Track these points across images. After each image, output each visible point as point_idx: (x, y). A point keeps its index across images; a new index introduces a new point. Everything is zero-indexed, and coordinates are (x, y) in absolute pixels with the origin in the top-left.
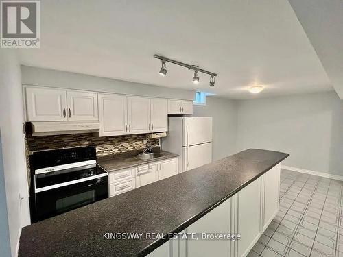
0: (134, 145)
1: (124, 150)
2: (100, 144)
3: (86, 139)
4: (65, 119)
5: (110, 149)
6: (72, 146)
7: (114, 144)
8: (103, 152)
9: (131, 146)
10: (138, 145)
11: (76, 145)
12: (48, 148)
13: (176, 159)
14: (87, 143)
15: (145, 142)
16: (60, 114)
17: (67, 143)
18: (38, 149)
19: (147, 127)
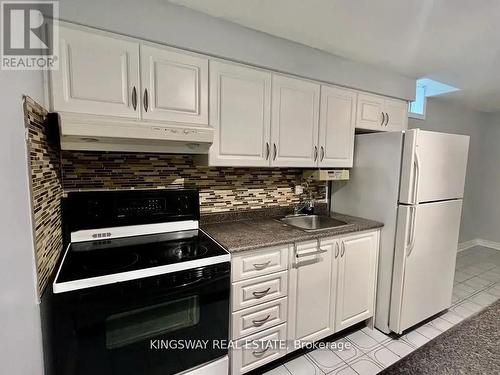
0: (275, 194)
1: (254, 205)
2: (208, 187)
3: (179, 173)
4: (137, 114)
5: (226, 198)
6: (150, 184)
7: (234, 190)
8: (211, 205)
9: (269, 197)
10: (283, 196)
11: (159, 183)
12: (100, 185)
13: (376, 233)
14: (181, 181)
15: (299, 190)
16: (125, 101)
17: (141, 177)
18: (81, 186)
19: (311, 152)
